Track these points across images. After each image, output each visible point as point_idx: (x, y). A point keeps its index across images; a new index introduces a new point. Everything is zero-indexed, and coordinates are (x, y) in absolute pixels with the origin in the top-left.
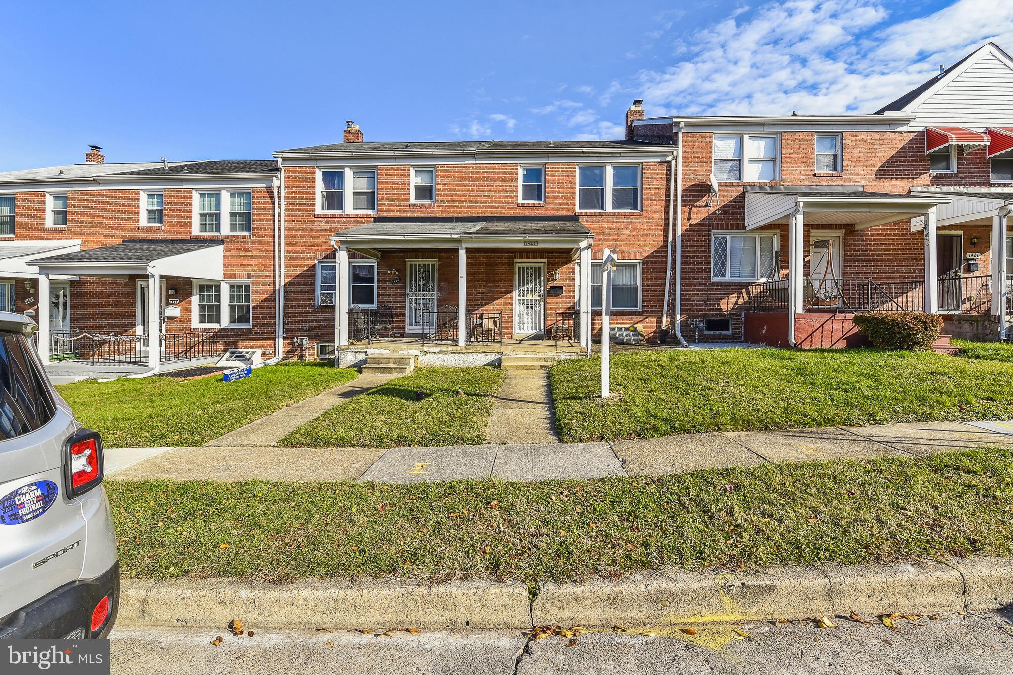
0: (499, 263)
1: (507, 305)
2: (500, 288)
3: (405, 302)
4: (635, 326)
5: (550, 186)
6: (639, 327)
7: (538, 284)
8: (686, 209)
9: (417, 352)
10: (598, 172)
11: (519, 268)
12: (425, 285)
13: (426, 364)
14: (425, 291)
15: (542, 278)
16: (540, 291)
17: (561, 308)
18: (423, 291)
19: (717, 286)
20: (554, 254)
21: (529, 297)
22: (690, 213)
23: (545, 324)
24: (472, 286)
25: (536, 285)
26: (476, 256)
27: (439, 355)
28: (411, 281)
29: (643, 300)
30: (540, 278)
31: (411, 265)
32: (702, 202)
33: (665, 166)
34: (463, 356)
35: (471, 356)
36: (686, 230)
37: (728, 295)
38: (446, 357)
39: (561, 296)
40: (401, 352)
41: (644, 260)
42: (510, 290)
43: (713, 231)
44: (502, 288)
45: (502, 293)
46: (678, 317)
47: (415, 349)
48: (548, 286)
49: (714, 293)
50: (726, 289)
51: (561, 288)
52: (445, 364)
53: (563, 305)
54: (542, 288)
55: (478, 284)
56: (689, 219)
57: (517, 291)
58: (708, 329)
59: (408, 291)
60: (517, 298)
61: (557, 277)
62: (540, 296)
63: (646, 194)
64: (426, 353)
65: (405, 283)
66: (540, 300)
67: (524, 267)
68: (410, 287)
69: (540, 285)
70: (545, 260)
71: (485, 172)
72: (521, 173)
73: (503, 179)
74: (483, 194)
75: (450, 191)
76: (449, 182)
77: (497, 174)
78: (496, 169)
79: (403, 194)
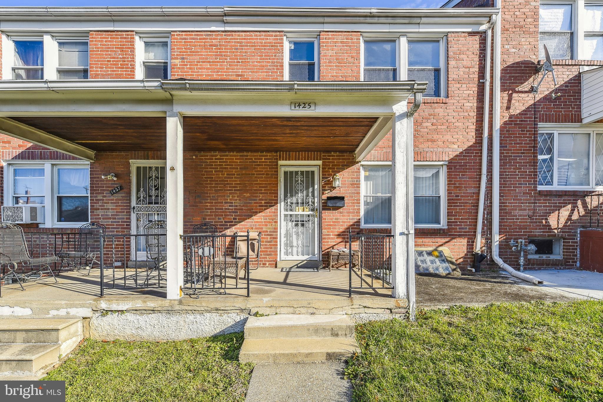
0: (259, 165)
1: (269, 222)
2: (260, 200)
3: (130, 219)
4: (440, 249)
5: (325, 63)
6: (446, 250)
7: (310, 195)
8: (505, 95)
9: (87, 312)
10: (388, 47)
11: (285, 173)
12: (157, 196)
13: (105, 333)
14: (158, 203)
15: (316, 187)
16: (314, 203)
17: (342, 225)
18: (155, 203)
19: (546, 196)
20: (332, 153)
21: (299, 211)
22: (510, 101)
23: (320, 247)
24: (222, 196)
25: (307, 195)
26: (227, 156)
27: (130, 317)
28: (138, 190)
29: (449, 214)
30: (313, 186)
31: (138, 169)
32: (526, 86)
33: (477, 38)
34: (174, 318)
35: (191, 317)
36: (505, 123)
37: (559, 208)
38: (143, 320)
39: (341, 210)
40: (53, 313)
41: (450, 161)
42: (272, 203)
43: (540, 125)
44: (262, 200)
45: (262, 206)
46: (496, 237)
47: (82, 306)
48: (324, 197)
49: (541, 206)
50: (556, 200)
51: (342, 198)
52: (140, 332)
53: (344, 222)
54: (316, 200)
55: (230, 193)
56: (508, 108)
57: (283, 203)
58: (537, 252)
59: (134, 203)
60: (283, 212)
61: (337, 183)
62: (313, 210)
63: (452, 76)
64: (105, 313)
65: (129, 193)
66: (313, 216)
67: (291, 172)
68: (138, 198)
69: (313, 195)
70: (320, 162)
71: (238, 42)
72: (287, 47)
73: (262, 52)
74: (236, 72)
75: (190, 68)
76: (189, 55)
77: (254, 46)
78: (253, 39)
79: (126, 71)
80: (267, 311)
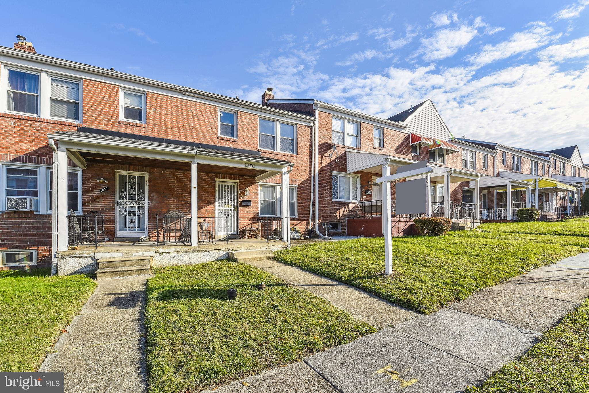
0: (204, 180)
1: (210, 213)
2: (204, 200)
3: (114, 209)
4: (295, 227)
5: (241, 128)
6: (297, 228)
7: (232, 198)
8: (320, 157)
9: (152, 253)
10: (271, 124)
11: (219, 185)
12: (135, 195)
13: (161, 263)
14: (135, 200)
15: (236, 194)
16: (234, 203)
17: (249, 215)
18: (133, 199)
19: (335, 203)
20: (244, 177)
21: (227, 207)
22: (322, 159)
23: (238, 227)
24: (181, 197)
25: (231, 199)
26: (184, 173)
27: (174, 255)
28: (120, 190)
29: (298, 211)
30: (234, 194)
31: (120, 176)
32: (328, 154)
33: (309, 128)
34: (196, 254)
35: (204, 253)
36: (320, 170)
37: (340, 209)
38: (180, 256)
39: (249, 207)
41: (299, 185)
42: (212, 202)
43: (333, 172)
44: (206, 200)
45: (206, 204)
46: (317, 221)
47: (150, 251)
48: (241, 200)
49: (334, 208)
50: (339, 206)
51: (250, 201)
52: (180, 262)
53: (251, 214)
54: (236, 201)
55: (187, 196)
56: (321, 163)
57: (217, 203)
58: (332, 228)
59: (117, 199)
60: (217, 208)
61: (247, 193)
62: (234, 207)
63: (299, 145)
64: (161, 253)
65: (114, 192)
66: (234, 210)
67: (222, 185)
68: (120, 196)
69: (234, 199)
70: (238, 181)
71: (191, 107)
72: (219, 114)
73: (206, 116)
74: (190, 124)
75: (160, 117)
76: (159, 109)
77: (201, 111)
78: (200, 107)
79: (112, 111)
80: (237, 249)
